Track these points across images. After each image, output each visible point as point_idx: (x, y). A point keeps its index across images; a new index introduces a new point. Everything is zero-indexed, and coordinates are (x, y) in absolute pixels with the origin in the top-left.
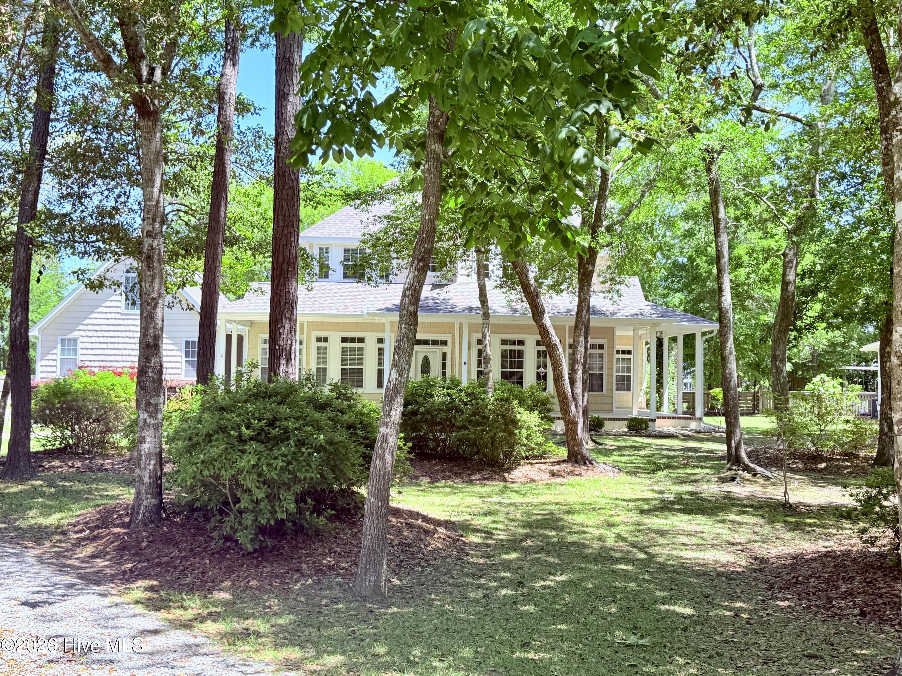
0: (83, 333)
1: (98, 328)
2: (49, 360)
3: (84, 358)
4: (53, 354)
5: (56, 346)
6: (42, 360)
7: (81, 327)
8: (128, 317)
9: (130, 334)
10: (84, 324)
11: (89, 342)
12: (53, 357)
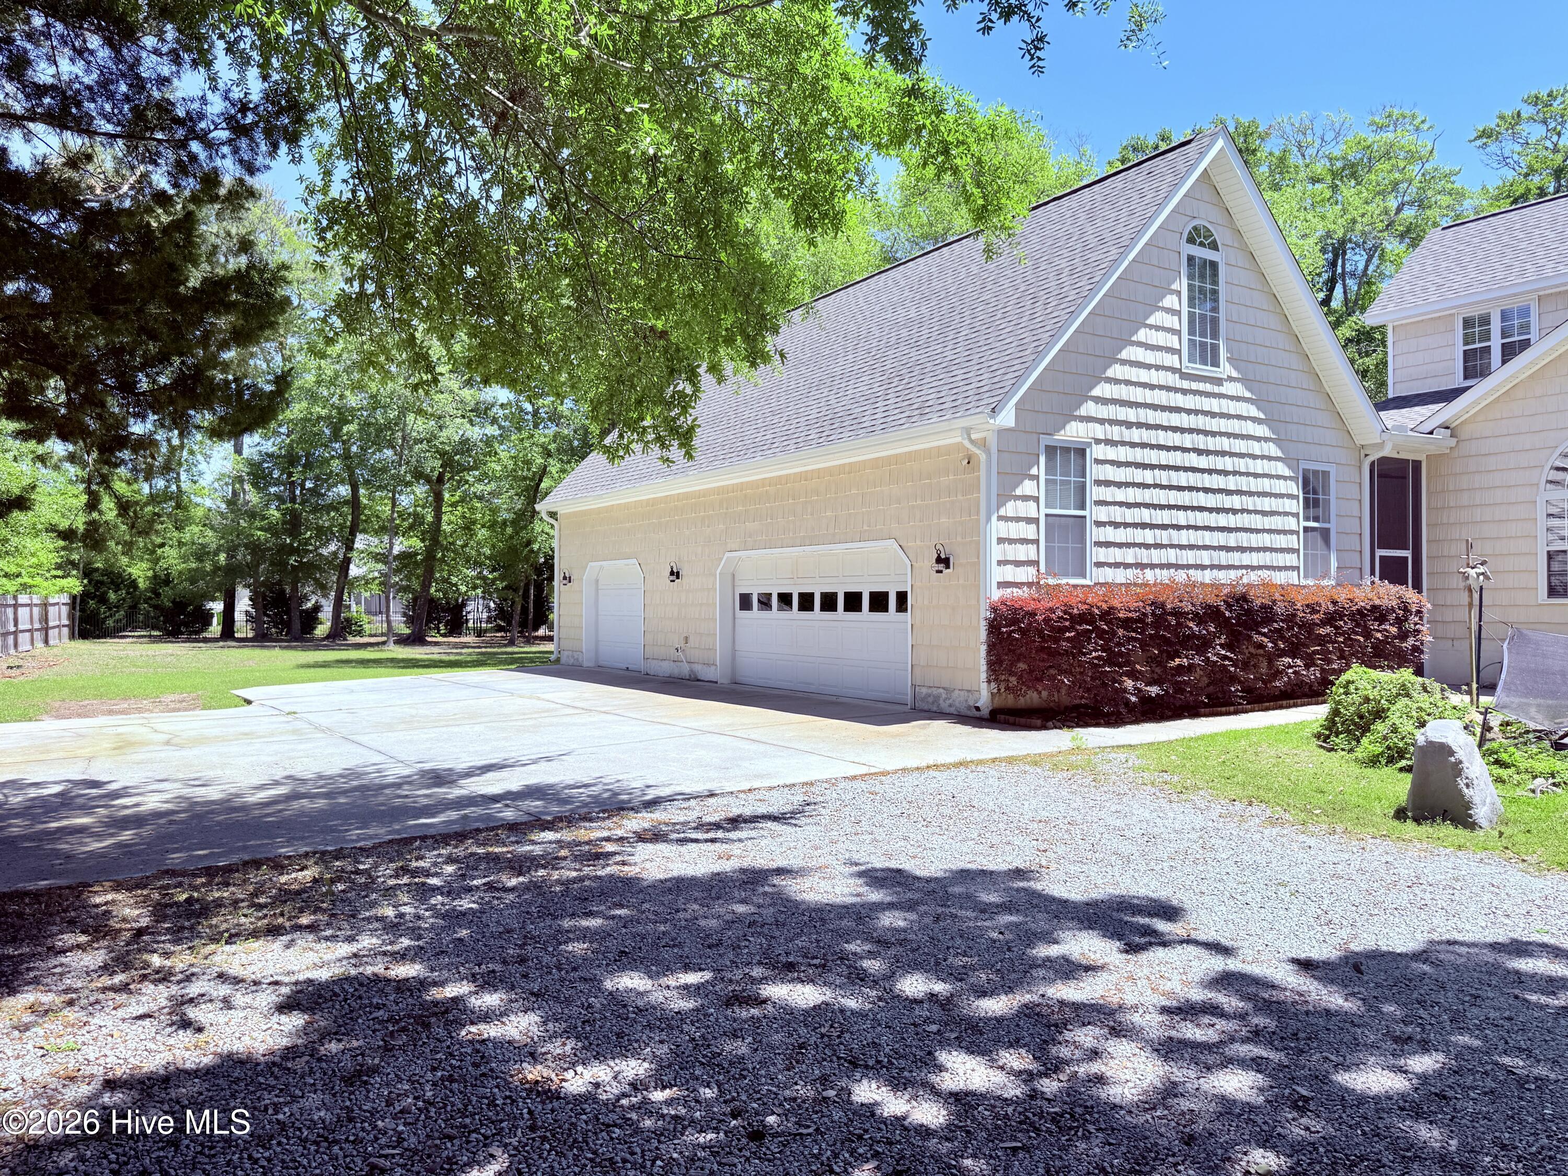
0: (1099, 431)
1: (1131, 415)
2: (1018, 519)
3: (1102, 514)
4: (1025, 498)
5: (1034, 471)
6: (1000, 518)
7: (1089, 409)
8: (1194, 386)
9: (1201, 442)
10: (1098, 400)
11: (1112, 463)
12: (1030, 509)
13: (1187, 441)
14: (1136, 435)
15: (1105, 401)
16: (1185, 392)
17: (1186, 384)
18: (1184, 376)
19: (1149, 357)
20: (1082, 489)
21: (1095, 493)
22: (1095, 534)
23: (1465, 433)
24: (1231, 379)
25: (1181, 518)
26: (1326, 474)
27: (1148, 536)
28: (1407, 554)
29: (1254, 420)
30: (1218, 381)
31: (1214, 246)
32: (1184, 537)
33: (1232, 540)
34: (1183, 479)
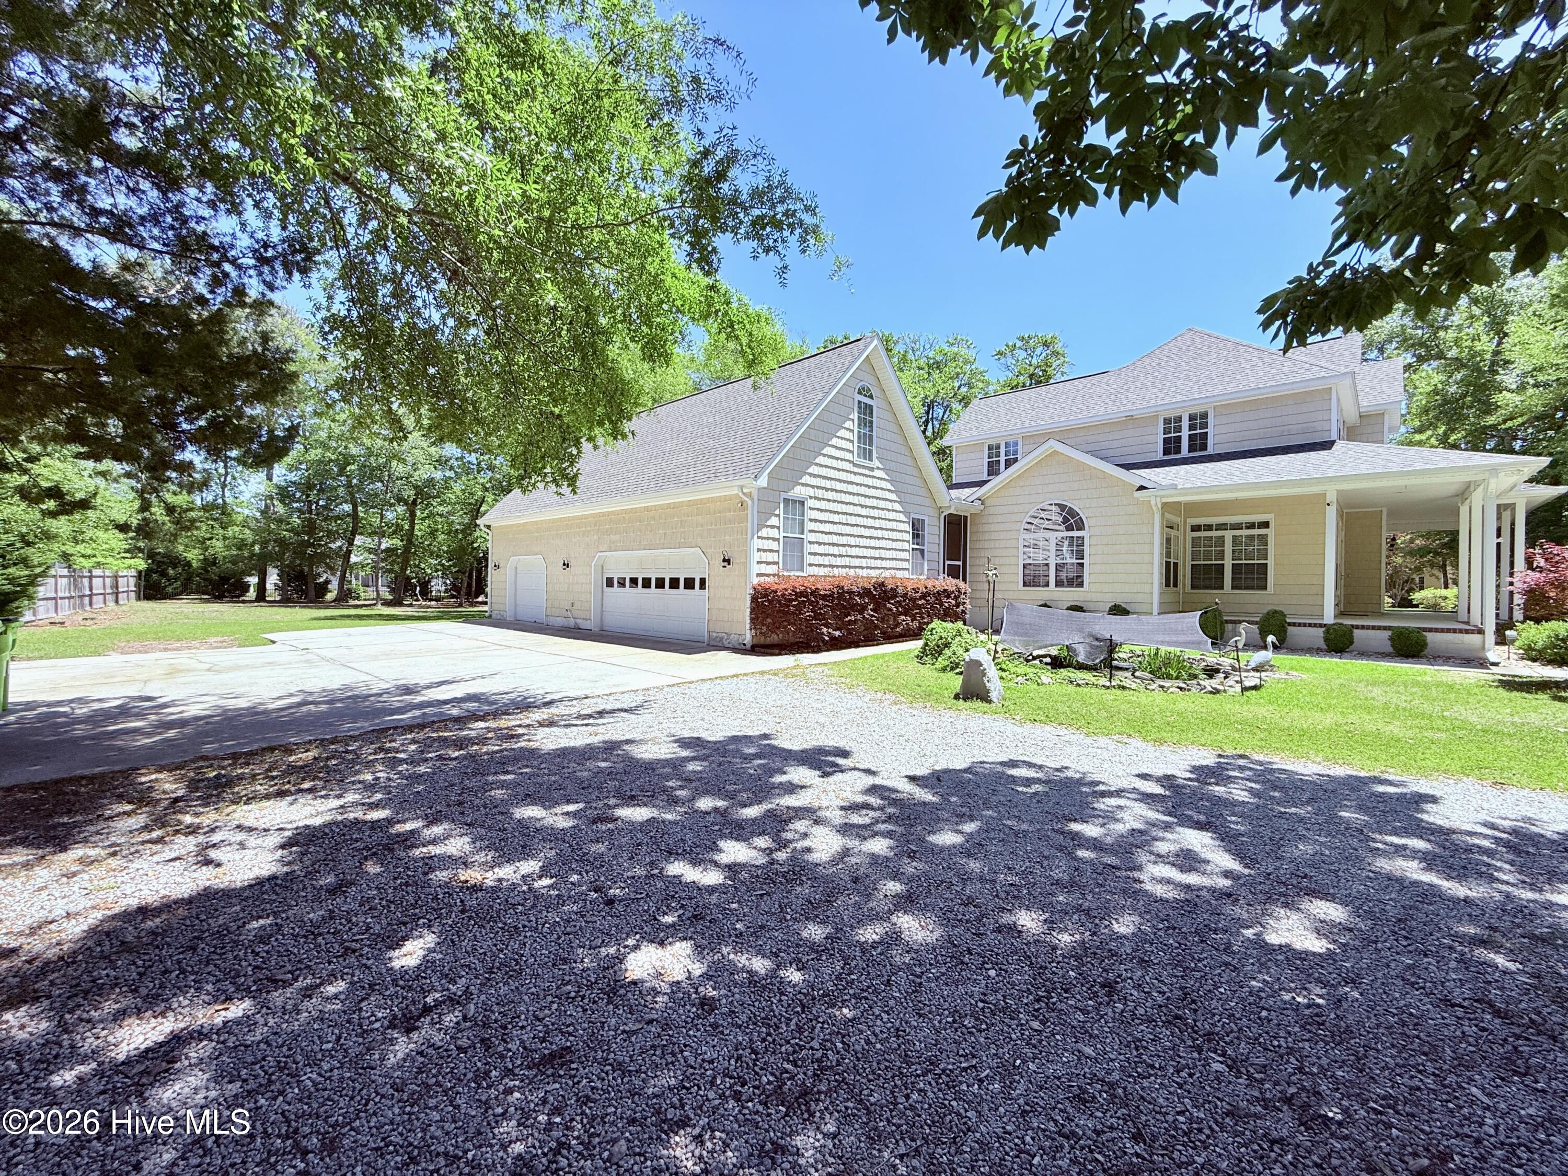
0: (812, 492)
1: (828, 484)
2: (768, 538)
3: (813, 537)
4: (772, 527)
5: (777, 512)
6: (759, 537)
7: (806, 479)
8: (860, 471)
9: (863, 501)
10: (811, 475)
11: (818, 509)
12: (774, 533)
13: (856, 500)
14: (830, 495)
15: (815, 476)
16: (855, 474)
17: (856, 470)
18: (855, 465)
19: (838, 454)
20: (802, 523)
21: (809, 526)
22: (809, 548)
23: (988, 503)
24: (878, 468)
25: (852, 541)
26: (923, 521)
27: (835, 550)
28: (960, 563)
29: (889, 490)
30: (872, 469)
31: (871, 397)
32: (854, 552)
33: (876, 553)
34: (853, 520)
